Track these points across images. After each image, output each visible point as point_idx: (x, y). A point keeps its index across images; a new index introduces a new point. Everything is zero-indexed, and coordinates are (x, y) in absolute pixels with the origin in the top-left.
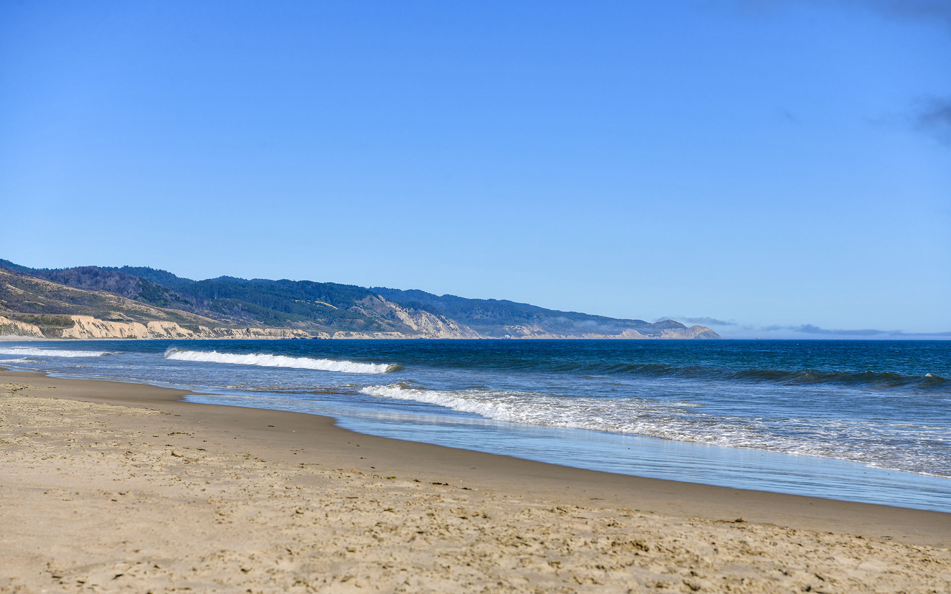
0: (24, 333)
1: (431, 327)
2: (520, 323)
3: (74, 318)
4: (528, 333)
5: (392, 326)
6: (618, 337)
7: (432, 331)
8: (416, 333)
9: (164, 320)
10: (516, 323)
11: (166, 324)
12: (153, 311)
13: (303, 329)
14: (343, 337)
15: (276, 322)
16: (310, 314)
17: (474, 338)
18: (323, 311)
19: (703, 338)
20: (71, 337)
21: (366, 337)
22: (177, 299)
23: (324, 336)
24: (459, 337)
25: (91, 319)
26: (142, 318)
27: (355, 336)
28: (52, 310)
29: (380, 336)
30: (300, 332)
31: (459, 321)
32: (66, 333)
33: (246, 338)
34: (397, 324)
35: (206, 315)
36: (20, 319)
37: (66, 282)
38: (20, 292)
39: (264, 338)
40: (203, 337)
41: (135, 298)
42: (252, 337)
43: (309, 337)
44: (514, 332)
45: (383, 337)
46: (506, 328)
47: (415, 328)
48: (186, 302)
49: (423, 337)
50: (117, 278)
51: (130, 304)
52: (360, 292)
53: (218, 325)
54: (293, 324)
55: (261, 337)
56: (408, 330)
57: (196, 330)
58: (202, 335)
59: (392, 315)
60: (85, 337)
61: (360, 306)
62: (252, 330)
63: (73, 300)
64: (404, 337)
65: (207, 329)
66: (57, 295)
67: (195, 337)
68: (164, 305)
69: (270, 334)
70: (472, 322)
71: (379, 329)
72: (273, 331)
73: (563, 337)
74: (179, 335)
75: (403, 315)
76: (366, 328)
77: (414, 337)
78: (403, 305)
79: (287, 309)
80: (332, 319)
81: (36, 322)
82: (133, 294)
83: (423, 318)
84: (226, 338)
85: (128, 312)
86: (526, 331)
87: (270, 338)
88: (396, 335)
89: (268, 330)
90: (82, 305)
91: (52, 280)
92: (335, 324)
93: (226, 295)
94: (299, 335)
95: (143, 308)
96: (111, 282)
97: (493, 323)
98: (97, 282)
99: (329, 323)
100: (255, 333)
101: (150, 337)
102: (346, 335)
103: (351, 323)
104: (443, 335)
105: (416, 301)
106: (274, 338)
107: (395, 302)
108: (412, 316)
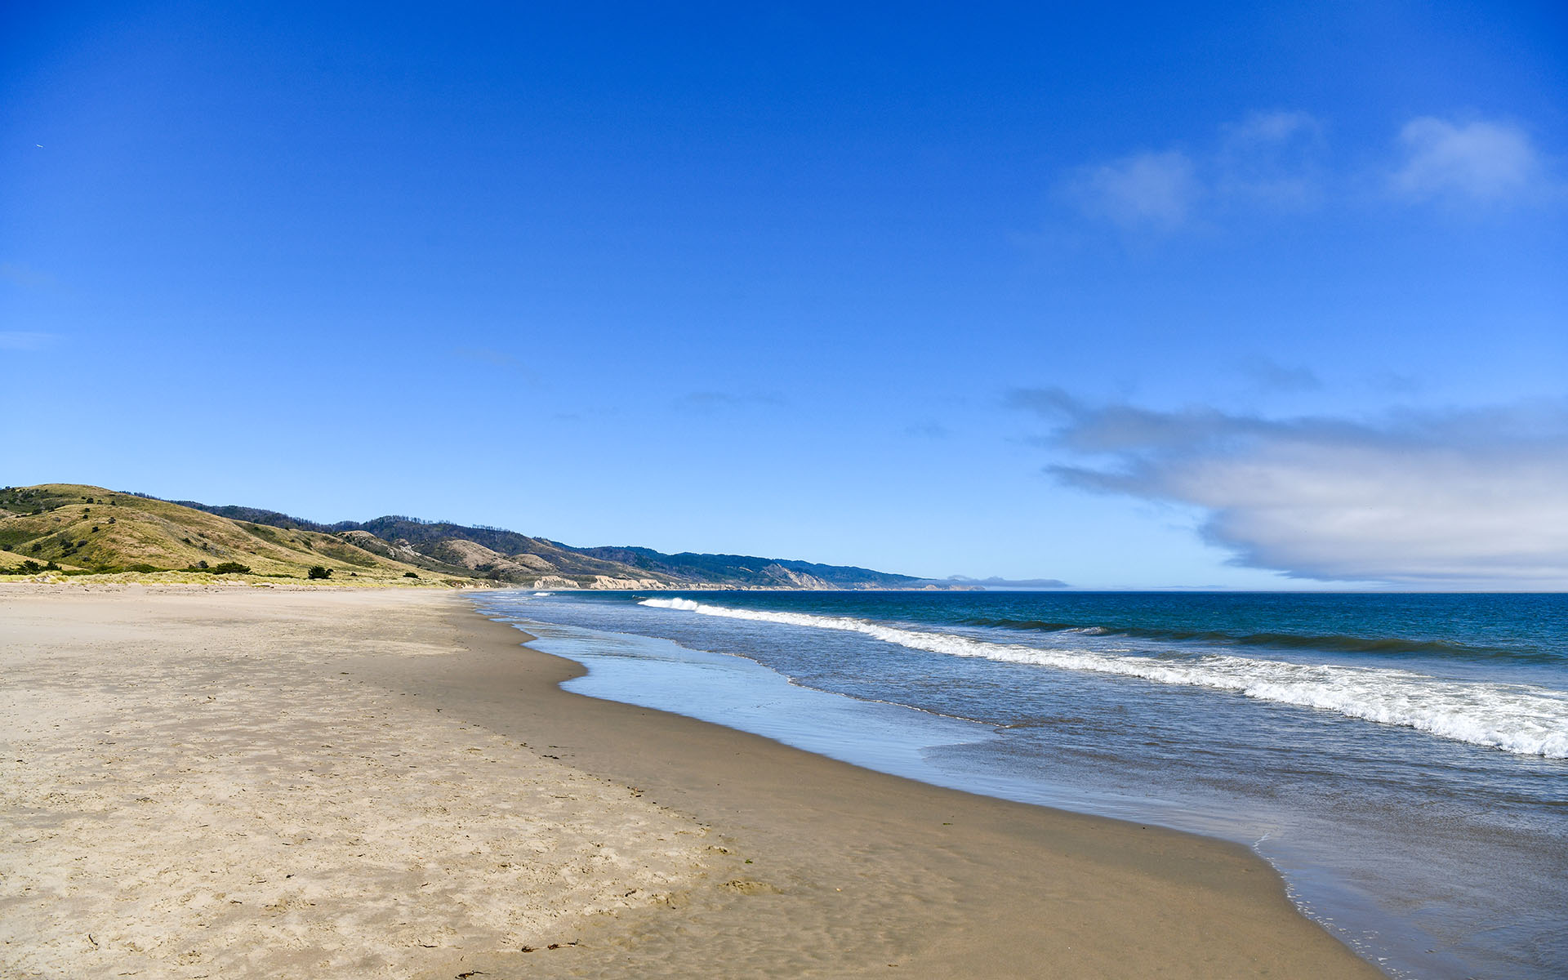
0: (569, 586)
1: (809, 583)
2: (864, 582)
3: (597, 577)
4: (868, 587)
5: (786, 582)
6: (923, 590)
7: (810, 586)
8: (799, 587)
9: (650, 578)
10: (861, 581)
11: (650, 581)
12: (644, 573)
13: (732, 584)
14: (756, 589)
15: (717, 580)
16: (736, 575)
17: (836, 590)
18: (745, 574)
20: (595, 588)
21: (770, 589)
22: (658, 566)
23: (745, 589)
24: (826, 590)
25: (607, 578)
26: (637, 577)
27: (763, 589)
28: (585, 572)
29: (778, 589)
30: (730, 586)
31: (826, 579)
32: (593, 586)
33: (698, 589)
34: (789, 582)
35: (675, 576)
36: (567, 578)
37: (594, 556)
38: (568, 561)
39: (708, 590)
40: (672, 589)
41: (633, 565)
42: (701, 589)
43: (735, 589)
44: (860, 587)
45: (780, 590)
46: (855, 584)
47: (799, 584)
48: (663, 568)
49: (805, 589)
50: (623, 553)
51: (630, 569)
52: (767, 562)
53: (680, 582)
54: (726, 581)
55: (707, 589)
56: (796, 585)
57: (668, 585)
58: (672, 587)
59: (786, 576)
60: (603, 589)
61: (766, 570)
62: (701, 584)
63: (597, 566)
64: (792, 589)
65: (674, 584)
66: (589, 563)
67: (668, 589)
68: (650, 570)
69: (712, 587)
70: (834, 580)
71: (777, 584)
72: (714, 585)
73: (890, 590)
74: (658, 587)
75: (792, 576)
76: (770, 584)
77: (799, 590)
78: (792, 570)
79: (723, 573)
80: (749, 579)
81: (575, 579)
82: (633, 563)
83: (805, 577)
84: (686, 589)
85: (629, 574)
86: (867, 586)
87: (712, 589)
88: (787, 588)
90: (602, 569)
91: (586, 554)
92: (750, 582)
93: (687, 563)
95: (638, 571)
96: (620, 556)
97: (848, 581)
98: (611, 556)
99: (747, 581)
100: (703, 587)
101: (641, 589)
102: (758, 588)
103: (762, 580)
104: (817, 588)
105: (801, 568)
106: (714, 590)
107: (787, 568)
108: (798, 576)
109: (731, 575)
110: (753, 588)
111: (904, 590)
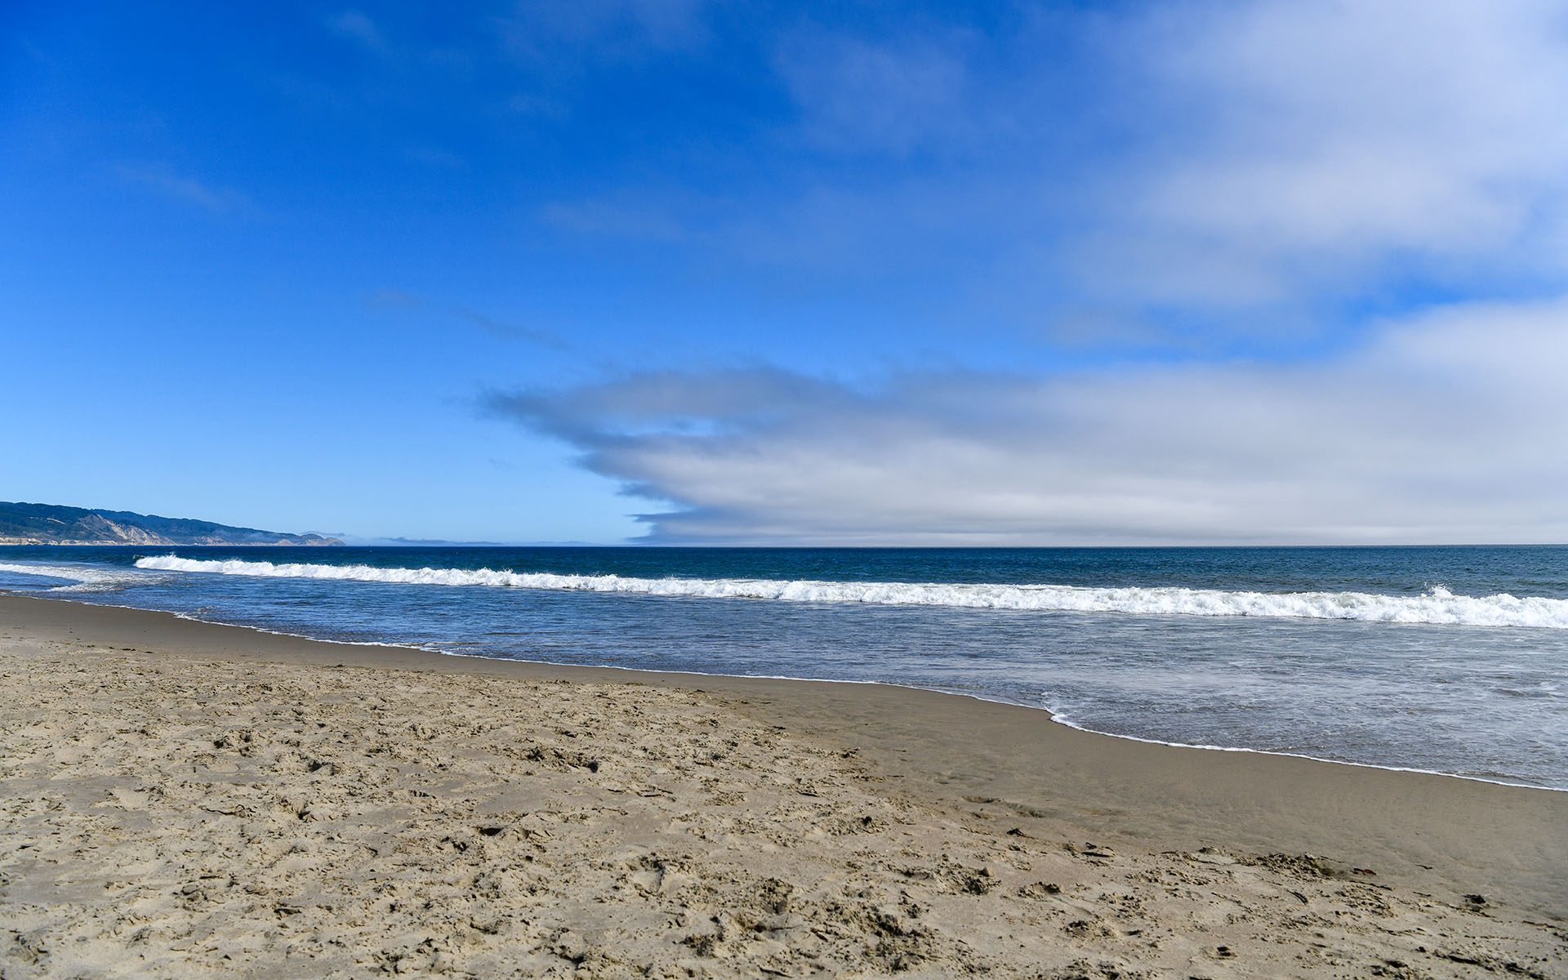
1: (138, 537)
2: (206, 535)
4: (211, 542)
5: (109, 536)
6: (276, 545)
7: (139, 540)
8: (125, 541)
10: (203, 535)
13: (36, 538)
14: (68, 544)
15: (15, 533)
16: (42, 527)
17: (172, 545)
18: (53, 526)
19: (334, 545)
21: (87, 544)
23: (53, 543)
24: (159, 544)
27: (78, 543)
29: (98, 543)
30: (34, 540)
31: (160, 533)
34: (113, 536)
39: (4, 544)
43: (41, 544)
45: (100, 544)
46: (195, 538)
47: (125, 538)
49: (132, 544)
52: (83, 513)
54: (29, 535)
56: (121, 539)
59: (108, 529)
61: (82, 522)
64: (116, 544)
69: (9, 541)
70: (169, 535)
71: (97, 538)
72: (11, 539)
73: (237, 545)
75: (116, 529)
76: (87, 538)
77: (124, 545)
78: (117, 522)
79: (24, 524)
80: (59, 532)
83: (132, 531)
86: (209, 540)
87: (8, 544)
88: (110, 543)
89: (7, 539)
92: (62, 535)
94: (33, 542)
97: (186, 535)
99: (57, 534)
102: (71, 543)
103: (75, 534)
104: (148, 543)
105: (128, 520)
106: (12, 544)
107: (110, 520)
108: (123, 529)
109: (35, 527)
110: (65, 543)
111: (253, 545)
